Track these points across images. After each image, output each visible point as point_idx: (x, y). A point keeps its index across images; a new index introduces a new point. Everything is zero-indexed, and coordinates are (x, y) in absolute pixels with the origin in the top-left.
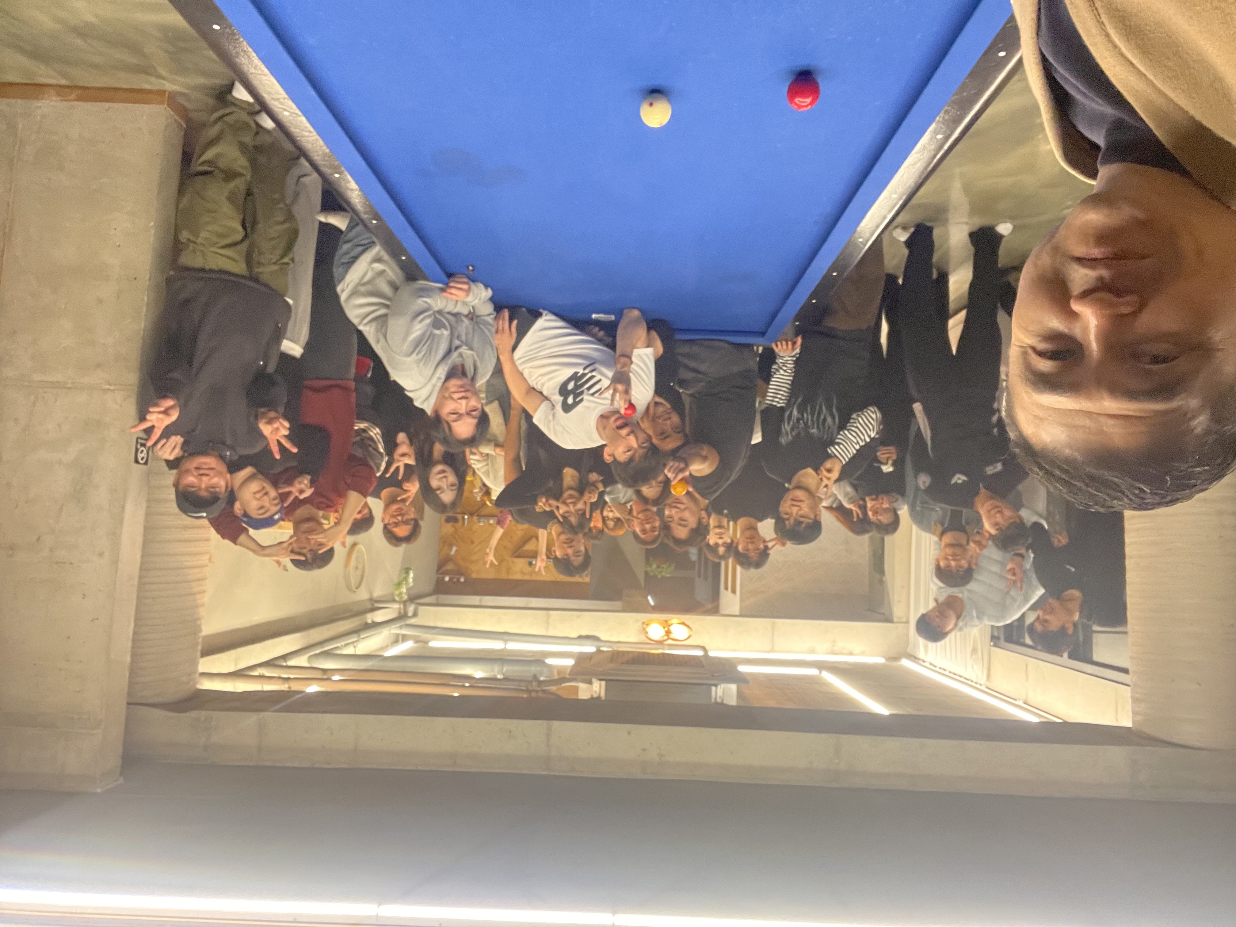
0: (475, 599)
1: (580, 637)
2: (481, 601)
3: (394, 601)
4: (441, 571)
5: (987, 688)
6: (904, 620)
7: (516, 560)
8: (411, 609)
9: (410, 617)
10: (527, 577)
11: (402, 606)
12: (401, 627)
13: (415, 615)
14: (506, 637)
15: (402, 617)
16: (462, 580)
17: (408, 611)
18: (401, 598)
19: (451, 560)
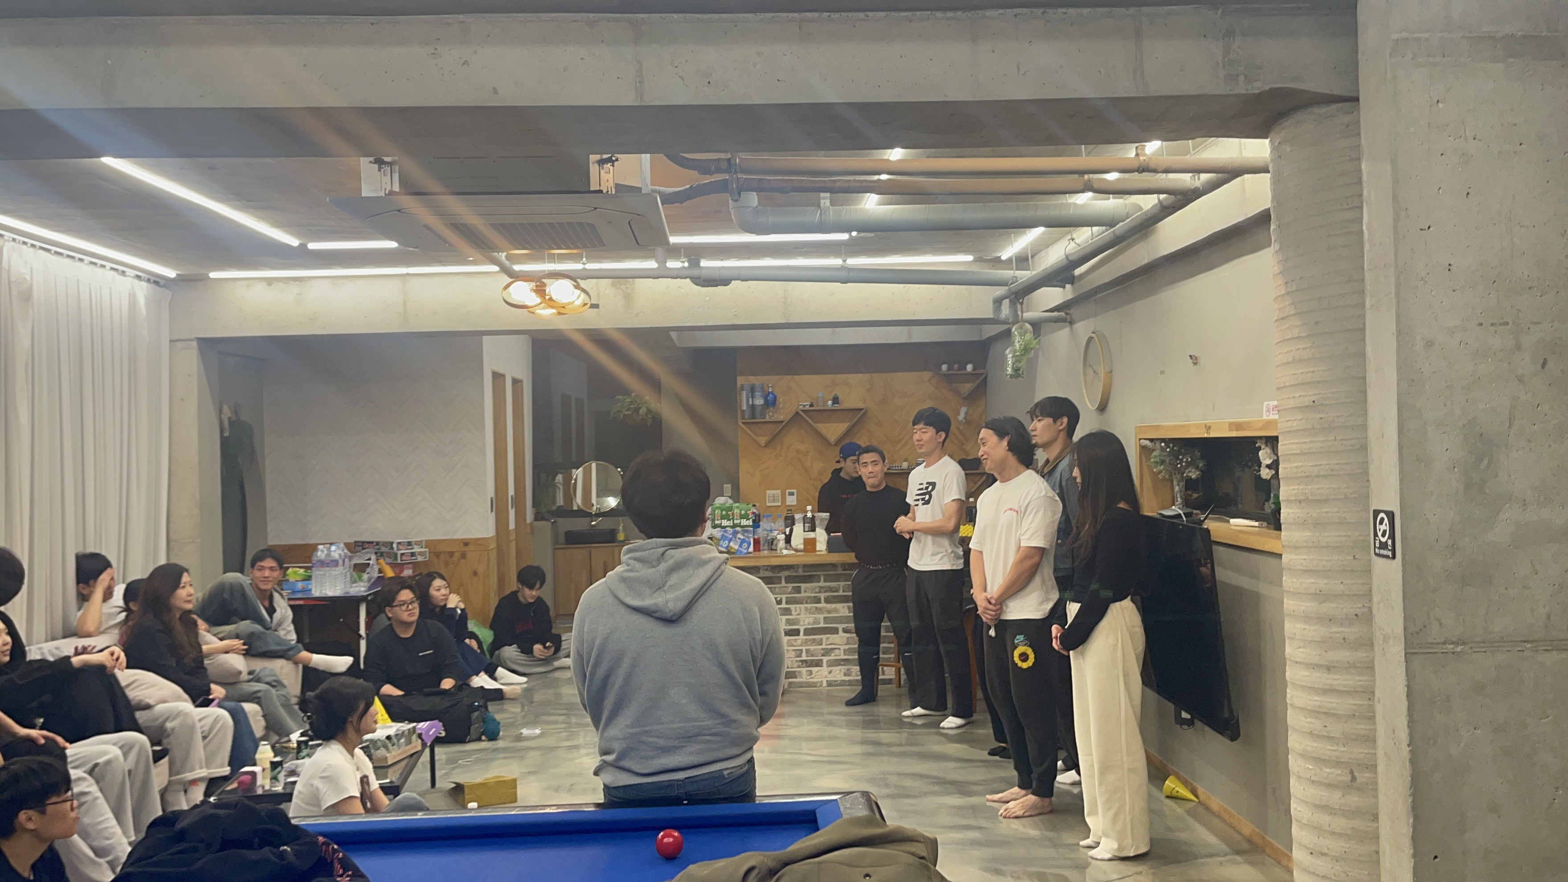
0: (920, 335)
1: (725, 282)
2: (910, 335)
3: (1033, 323)
4: (983, 376)
6: (179, 344)
7: (860, 405)
8: (1005, 311)
9: (1006, 297)
10: (841, 377)
11: (1020, 314)
12: (1018, 280)
13: (998, 302)
14: (843, 274)
15: (1017, 297)
16: (944, 367)
17: (1010, 307)
18: (1021, 328)
19: (964, 398)
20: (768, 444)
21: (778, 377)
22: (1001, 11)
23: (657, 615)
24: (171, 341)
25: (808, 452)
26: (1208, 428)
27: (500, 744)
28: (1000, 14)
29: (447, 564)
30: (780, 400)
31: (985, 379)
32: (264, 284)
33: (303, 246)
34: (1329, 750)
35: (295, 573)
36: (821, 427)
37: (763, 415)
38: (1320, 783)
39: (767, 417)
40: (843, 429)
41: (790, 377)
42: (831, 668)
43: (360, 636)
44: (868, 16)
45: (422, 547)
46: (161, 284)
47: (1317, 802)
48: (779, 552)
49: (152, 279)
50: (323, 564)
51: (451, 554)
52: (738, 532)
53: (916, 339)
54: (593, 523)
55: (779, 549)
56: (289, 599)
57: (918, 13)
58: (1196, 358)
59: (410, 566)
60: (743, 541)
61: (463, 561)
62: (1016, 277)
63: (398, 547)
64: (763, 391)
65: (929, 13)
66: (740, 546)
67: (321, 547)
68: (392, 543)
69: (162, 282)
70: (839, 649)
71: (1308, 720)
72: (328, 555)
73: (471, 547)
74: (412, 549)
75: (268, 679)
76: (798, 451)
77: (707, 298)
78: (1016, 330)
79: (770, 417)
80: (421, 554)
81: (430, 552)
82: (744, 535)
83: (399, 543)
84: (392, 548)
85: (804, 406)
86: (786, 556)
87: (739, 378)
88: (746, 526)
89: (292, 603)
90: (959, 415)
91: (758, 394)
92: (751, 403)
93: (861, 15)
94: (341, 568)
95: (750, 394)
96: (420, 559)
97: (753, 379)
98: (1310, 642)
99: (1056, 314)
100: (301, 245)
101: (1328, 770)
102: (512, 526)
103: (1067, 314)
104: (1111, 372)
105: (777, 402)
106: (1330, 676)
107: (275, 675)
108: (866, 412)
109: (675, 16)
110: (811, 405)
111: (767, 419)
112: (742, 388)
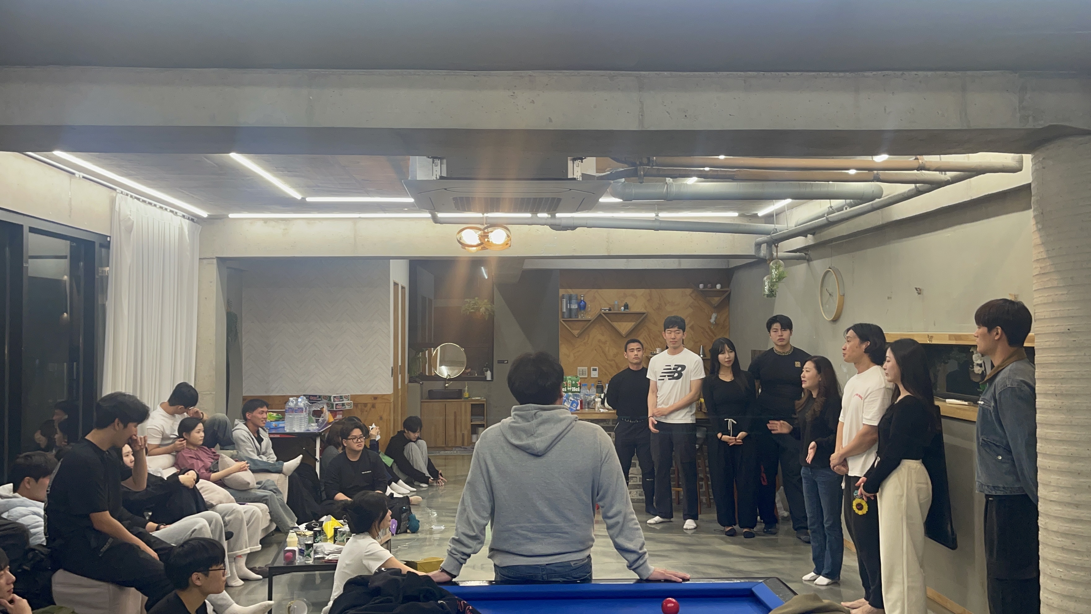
0: (686, 264)
1: (573, 228)
2: (680, 263)
3: (783, 259)
4: (727, 293)
5: (115, 190)
6: (205, 261)
7: (643, 310)
8: (764, 252)
9: (763, 242)
10: (629, 291)
11: (775, 254)
12: (776, 231)
13: (758, 245)
14: (657, 224)
15: (774, 242)
16: (701, 286)
17: (767, 249)
18: (776, 263)
19: (715, 308)
20: (580, 335)
21: (588, 290)
22: (874, 73)
23: (529, 451)
24: (200, 259)
25: (606, 341)
26: (931, 337)
27: (420, 535)
28: (874, 75)
29: (362, 411)
30: (589, 305)
31: (730, 294)
32: (262, 222)
33: (303, 199)
34: (1076, 559)
35: (270, 416)
36: (615, 324)
37: (577, 316)
38: (1068, 581)
39: (580, 317)
40: (630, 327)
41: (595, 290)
42: (631, 490)
43: (317, 460)
44: (789, 75)
45: (349, 400)
46: (195, 221)
47: (1065, 594)
48: (597, 410)
49: (191, 217)
50: (292, 410)
51: (365, 405)
52: (570, 396)
53: (683, 267)
54: (447, 385)
55: (596, 408)
56: (269, 433)
57: (821, 73)
58: (920, 290)
59: (341, 412)
60: (573, 402)
61: (373, 409)
62: (776, 229)
63: (334, 399)
64: (577, 299)
65: (828, 73)
66: (571, 405)
67: (291, 399)
68: (330, 397)
69: (196, 219)
70: (636, 477)
71: (1060, 539)
72: (297, 404)
73: (379, 401)
74: (343, 401)
75: (271, 488)
76: (600, 341)
77: (556, 238)
78: (773, 264)
79: (582, 317)
80: (348, 404)
81: (354, 403)
82: (574, 398)
83: (335, 397)
84: (330, 400)
85: (605, 310)
86: (603, 413)
87: (560, 290)
88: (576, 392)
89: (272, 436)
90: (711, 319)
91: (573, 301)
92: (569, 307)
93: (784, 74)
94: (304, 413)
95: (568, 301)
96: (347, 407)
97: (570, 291)
98: (1062, 488)
99: (798, 254)
100: (302, 198)
101: (1075, 573)
102: (400, 387)
103: (806, 254)
104: (844, 295)
105: (587, 306)
106: (1077, 511)
107: (275, 485)
108: (647, 315)
109: (666, 73)
110: (610, 310)
111: (580, 318)
112: (563, 297)
